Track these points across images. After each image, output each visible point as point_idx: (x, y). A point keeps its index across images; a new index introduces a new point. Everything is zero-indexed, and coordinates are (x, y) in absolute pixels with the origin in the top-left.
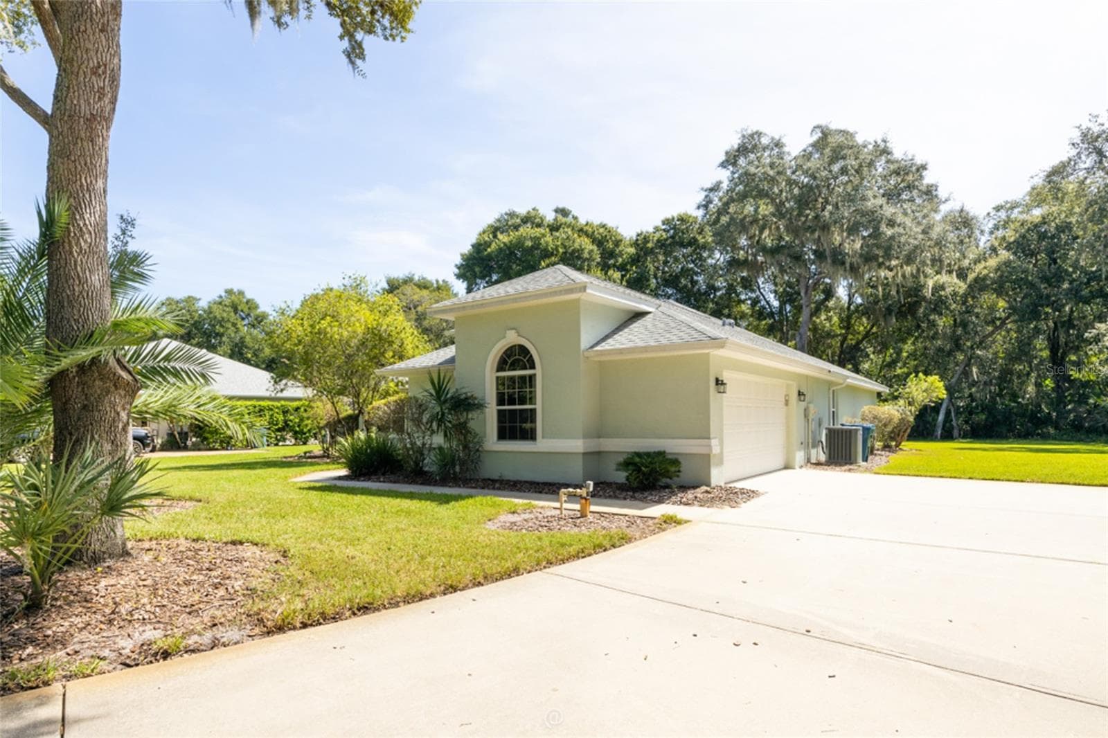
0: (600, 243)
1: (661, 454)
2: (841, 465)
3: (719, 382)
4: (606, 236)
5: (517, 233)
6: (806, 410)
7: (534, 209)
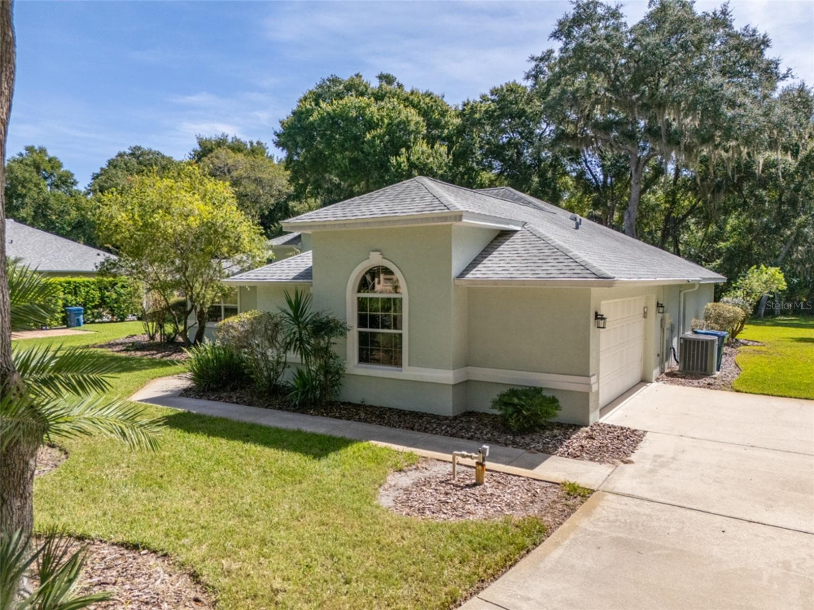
0: (425, 113)
1: (538, 391)
2: (697, 377)
3: (598, 317)
4: (432, 106)
5: (340, 102)
6: (662, 320)
7: (357, 75)
